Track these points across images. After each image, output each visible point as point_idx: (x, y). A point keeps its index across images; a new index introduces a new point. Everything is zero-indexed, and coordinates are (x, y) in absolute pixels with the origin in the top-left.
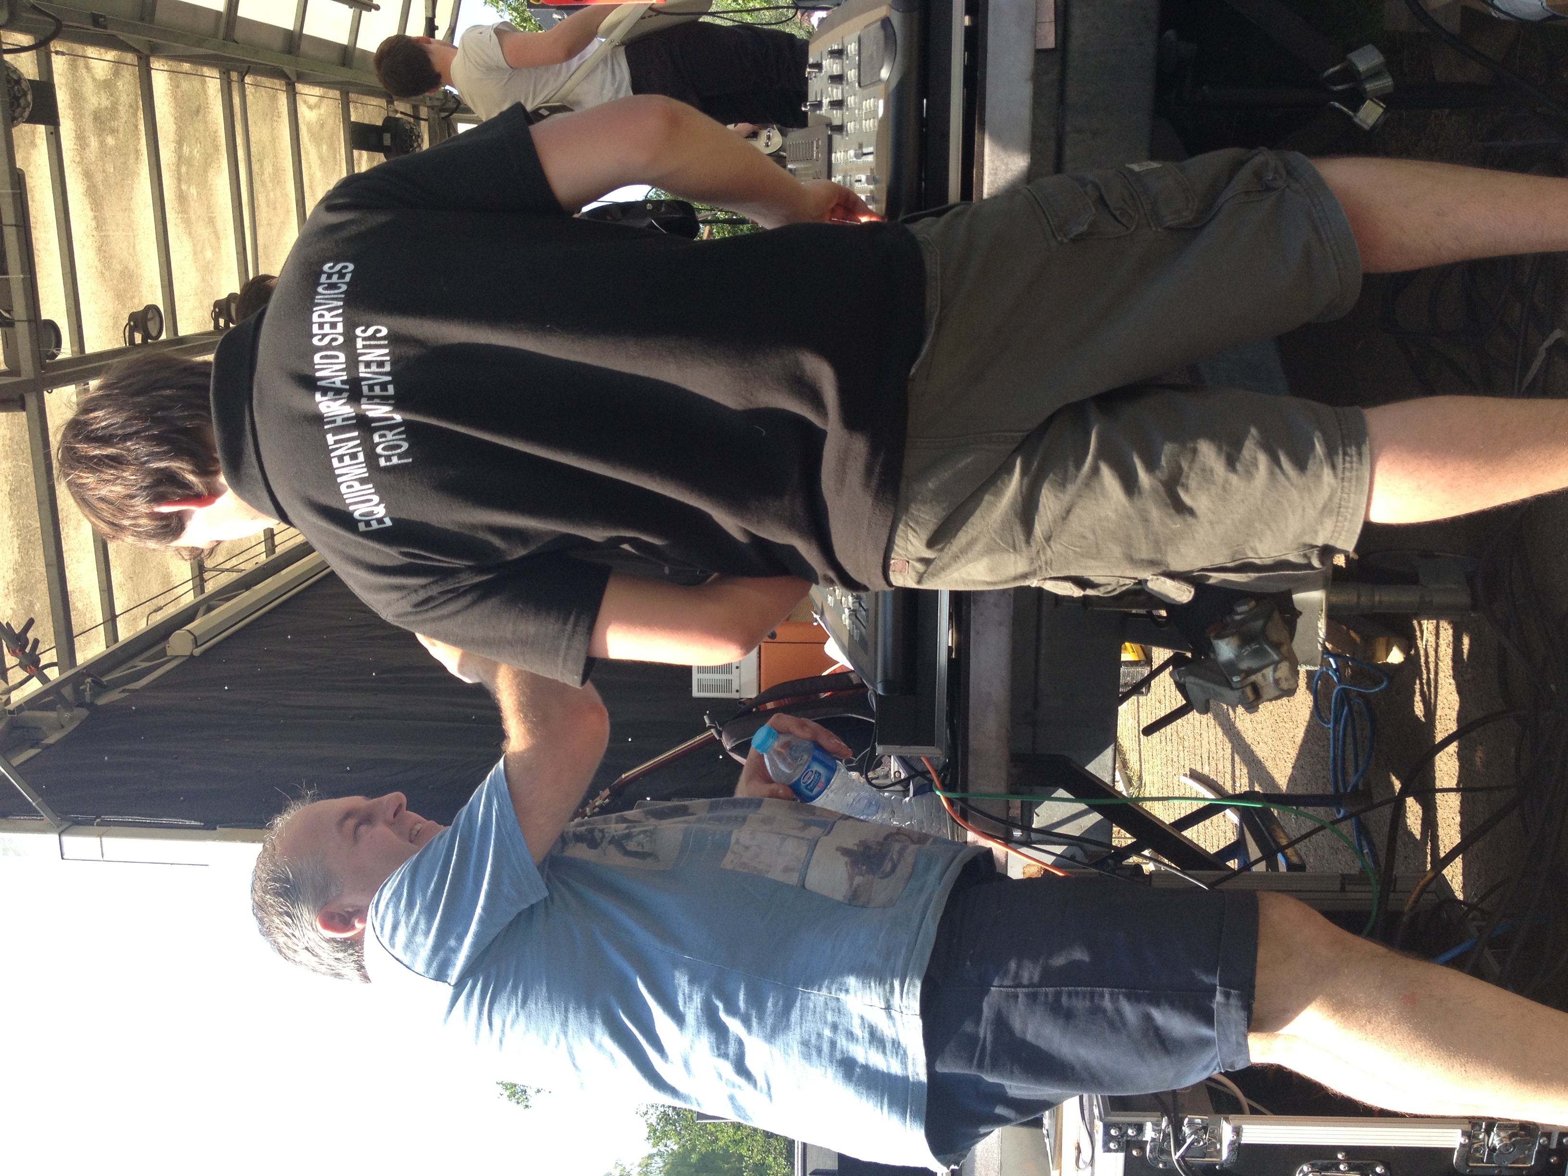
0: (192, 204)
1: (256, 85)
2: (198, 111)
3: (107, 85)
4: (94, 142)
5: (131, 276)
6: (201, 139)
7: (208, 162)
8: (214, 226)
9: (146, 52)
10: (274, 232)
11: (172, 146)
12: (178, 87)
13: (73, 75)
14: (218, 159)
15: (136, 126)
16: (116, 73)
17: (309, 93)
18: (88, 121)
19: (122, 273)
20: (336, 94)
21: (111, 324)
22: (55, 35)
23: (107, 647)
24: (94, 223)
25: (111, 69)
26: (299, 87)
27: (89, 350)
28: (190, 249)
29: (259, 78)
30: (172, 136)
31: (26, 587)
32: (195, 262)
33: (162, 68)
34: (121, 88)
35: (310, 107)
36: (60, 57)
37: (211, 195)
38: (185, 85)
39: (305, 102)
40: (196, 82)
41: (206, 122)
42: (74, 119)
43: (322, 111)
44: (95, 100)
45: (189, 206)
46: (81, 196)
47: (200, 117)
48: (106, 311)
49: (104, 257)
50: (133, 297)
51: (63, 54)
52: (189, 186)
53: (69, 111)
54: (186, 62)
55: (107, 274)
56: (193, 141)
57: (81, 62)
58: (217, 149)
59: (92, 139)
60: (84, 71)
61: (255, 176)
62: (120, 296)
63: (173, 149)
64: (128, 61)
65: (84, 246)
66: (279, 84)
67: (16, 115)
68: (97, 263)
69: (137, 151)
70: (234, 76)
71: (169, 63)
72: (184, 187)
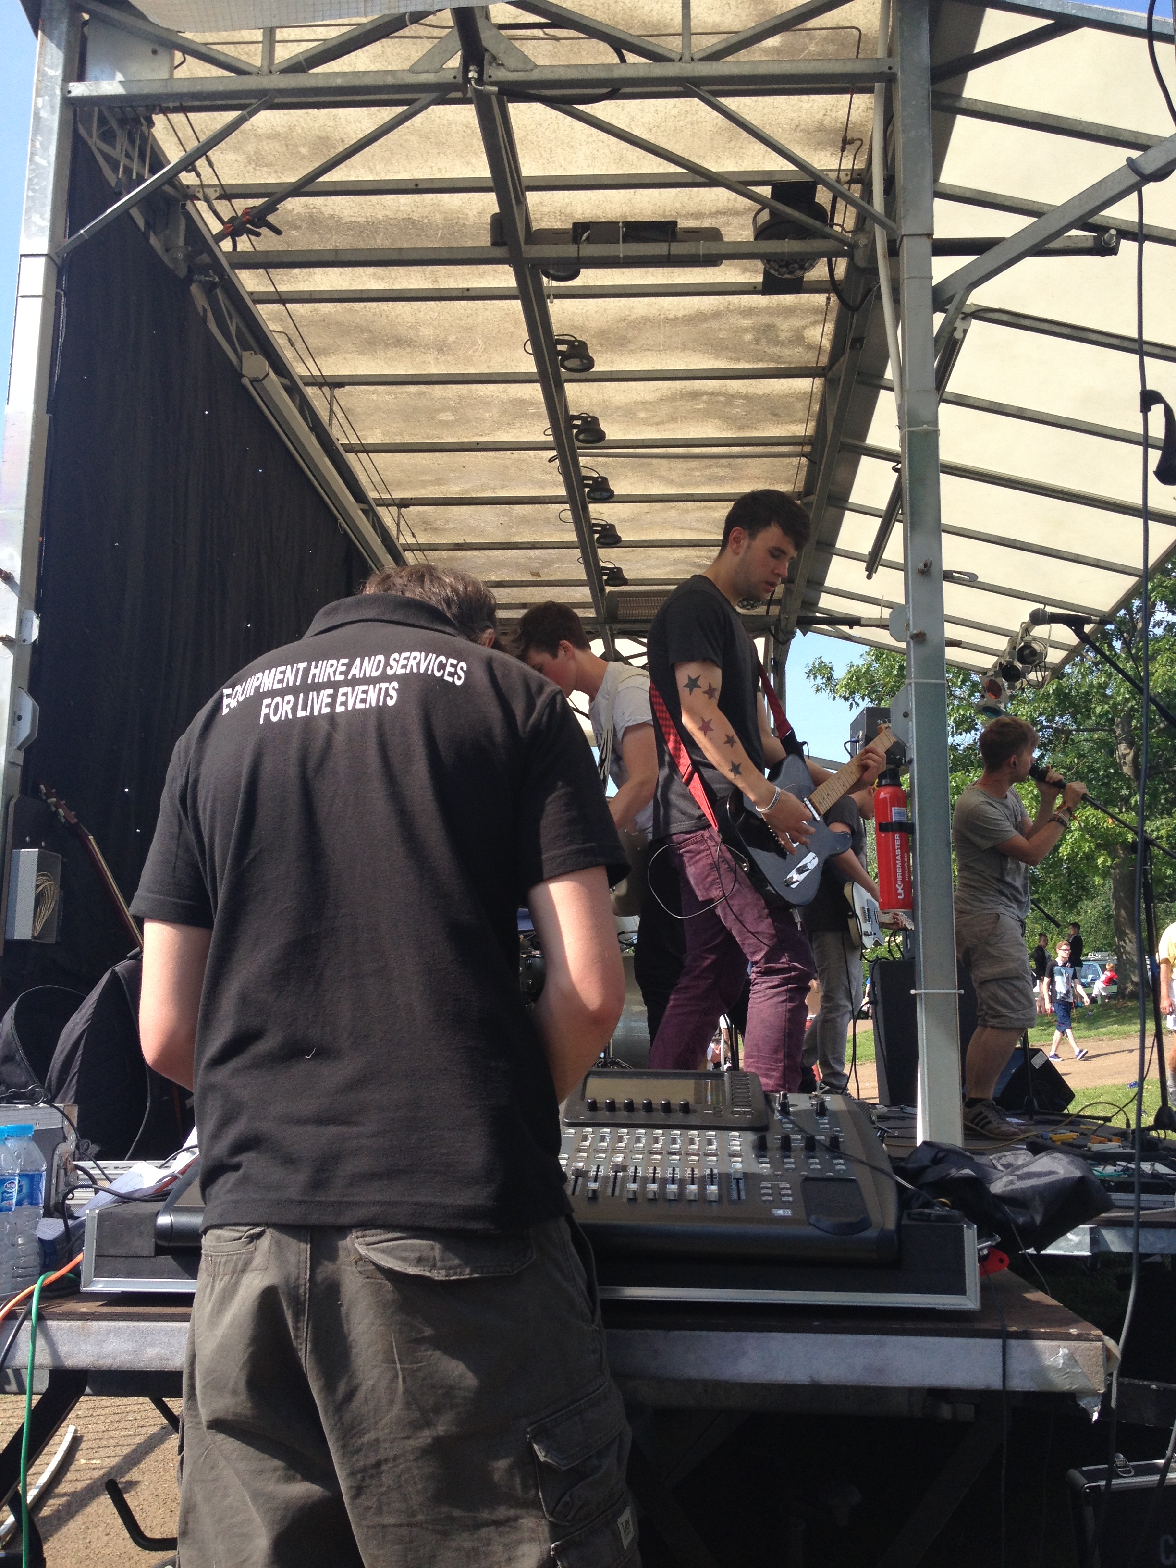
0: (690, 404)
1: (799, 467)
2: (775, 415)
3: (798, 338)
4: (747, 322)
5: (621, 345)
6: (750, 416)
7: (729, 420)
8: (668, 422)
9: (830, 375)
10: (664, 473)
11: (743, 390)
12: (797, 399)
13: (808, 309)
14: (731, 429)
15: (761, 360)
16: (810, 347)
18: (766, 320)
19: (624, 338)
21: (576, 324)
22: (844, 300)
23: (249, 294)
24: (671, 316)
25: (814, 343)
27: (550, 302)
28: (647, 398)
29: (805, 469)
30: (752, 390)
31: (315, 224)
32: (635, 402)
33: (815, 386)
34: (797, 350)
36: (825, 300)
37: (697, 421)
38: (799, 405)
40: (802, 415)
41: (765, 421)
42: (768, 307)
44: (785, 327)
45: (688, 401)
46: (697, 307)
47: (769, 416)
48: (588, 320)
49: (640, 323)
50: (602, 345)
51: (828, 303)
52: (705, 402)
53: (776, 303)
54: (820, 409)
55: (624, 324)
56: (747, 409)
57: (820, 318)
58: (741, 428)
59: (750, 322)
60: (812, 319)
61: (714, 460)
62: (602, 334)
63: (740, 391)
64: (821, 358)
65: (650, 306)
66: (800, 485)
67: (772, 263)
68: (634, 316)
69: (738, 360)
70: (807, 449)
71: (819, 394)
72: (705, 398)
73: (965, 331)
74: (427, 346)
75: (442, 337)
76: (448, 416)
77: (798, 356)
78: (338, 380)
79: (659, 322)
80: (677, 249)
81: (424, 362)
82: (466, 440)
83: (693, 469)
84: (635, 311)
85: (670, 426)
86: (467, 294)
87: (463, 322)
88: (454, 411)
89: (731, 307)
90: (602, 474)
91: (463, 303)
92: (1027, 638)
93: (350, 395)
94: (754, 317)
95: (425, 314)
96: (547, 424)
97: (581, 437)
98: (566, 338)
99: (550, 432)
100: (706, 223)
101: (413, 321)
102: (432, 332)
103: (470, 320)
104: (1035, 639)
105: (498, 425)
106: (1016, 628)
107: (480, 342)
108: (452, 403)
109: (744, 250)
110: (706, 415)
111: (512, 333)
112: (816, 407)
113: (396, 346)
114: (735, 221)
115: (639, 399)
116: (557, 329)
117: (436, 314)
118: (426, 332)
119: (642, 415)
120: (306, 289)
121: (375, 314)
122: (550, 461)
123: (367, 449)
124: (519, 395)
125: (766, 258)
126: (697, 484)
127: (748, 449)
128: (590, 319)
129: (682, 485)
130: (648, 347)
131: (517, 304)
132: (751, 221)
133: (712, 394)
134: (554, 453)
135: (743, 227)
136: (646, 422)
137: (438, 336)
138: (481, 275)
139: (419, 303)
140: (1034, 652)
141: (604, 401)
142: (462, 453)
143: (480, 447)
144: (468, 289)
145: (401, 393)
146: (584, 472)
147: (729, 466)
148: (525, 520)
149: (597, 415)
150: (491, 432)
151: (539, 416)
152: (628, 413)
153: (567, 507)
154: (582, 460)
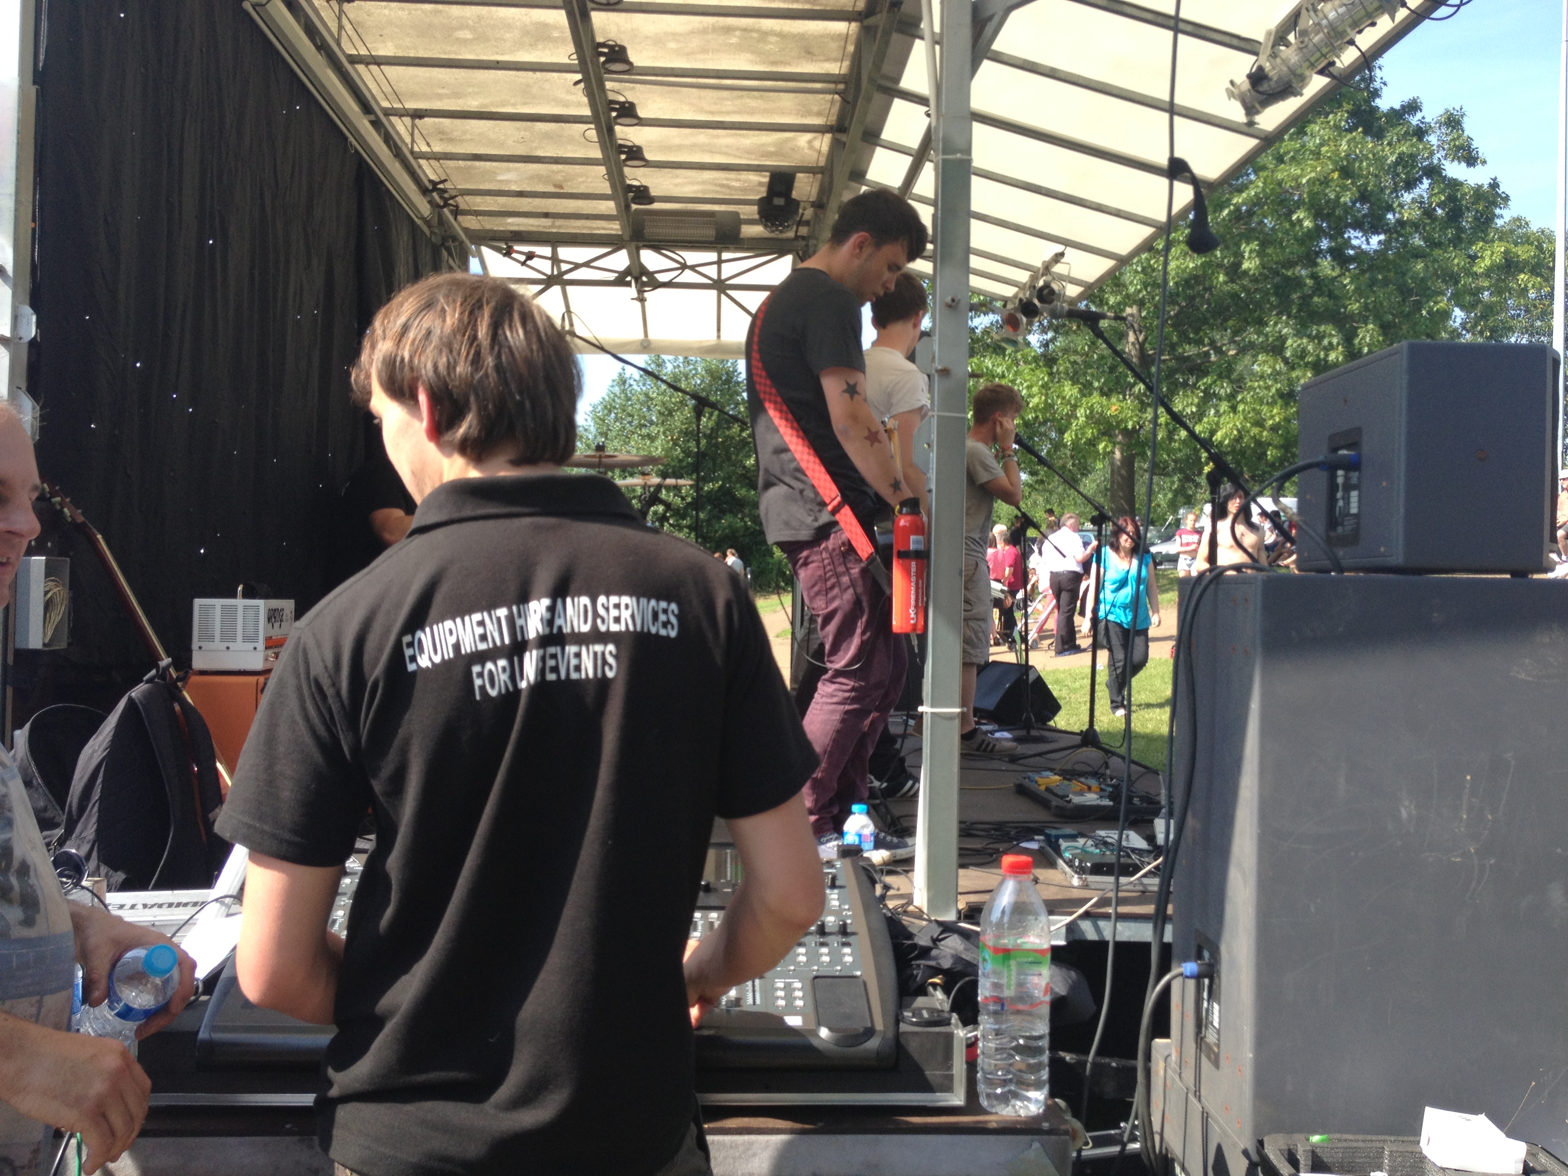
0: (722, 38)
1: (832, 102)
2: (809, 53)
6: (783, 53)
7: (762, 56)
8: (699, 53)
9: (866, 21)
10: (693, 101)
11: (777, 29)
12: (832, 40)
17: (824, 143)
20: (822, 162)
26: (828, 137)
28: (678, 31)
29: (838, 107)
30: (786, 29)
32: (664, 34)
33: (851, 29)
35: (810, 142)
37: (729, 55)
38: (834, 46)
39: (815, 138)
40: (837, 55)
41: (799, 59)
43: (806, 151)
45: (720, 35)
47: (803, 54)
52: (738, 37)
54: (856, 50)
56: (781, 46)
58: (774, 64)
61: (746, 92)
64: (857, 6)
66: (833, 119)
70: (841, 87)
71: (854, 37)
72: (738, 33)
73: (1003, 20)
76: (467, 35)
82: (485, 58)
83: (724, 99)
85: (702, 56)
88: (472, 30)
90: (630, 100)
92: (1047, 276)
93: (360, 9)
96: (571, 48)
97: (608, 64)
99: (575, 56)
104: (1056, 273)
105: (520, 46)
106: (1039, 265)
108: (470, 22)
110: (739, 48)
112: (851, 49)
115: (669, 30)
119: (674, 45)
122: (577, 83)
123: (379, 61)
124: (543, 22)
126: (728, 113)
127: (781, 84)
129: (712, 113)
133: (745, 30)
134: (579, 77)
136: (676, 53)
140: (1053, 290)
141: (632, 30)
142: (482, 70)
143: (500, 67)
146: (611, 96)
147: (761, 97)
148: (547, 136)
149: (624, 44)
150: (511, 52)
151: (563, 40)
152: (658, 41)
153: (593, 126)
154: (609, 85)
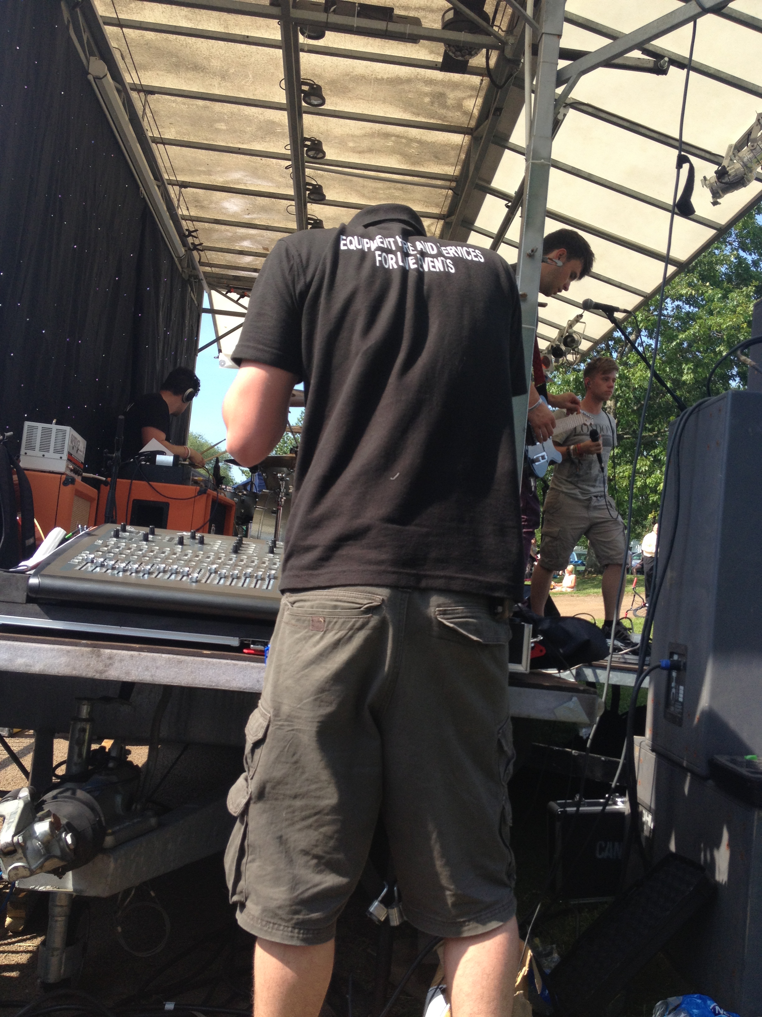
0: (383, 142)
1: (446, 196)
2: (436, 157)
3: (459, 106)
4: (427, 89)
5: (344, 92)
6: (420, 156)
7: (406, 157)
8: (367, 152)
9: (475, 134)
10: (359, 189)
11: (418, 137)
12: (452, 148)
13: (468, 87)
14: (407, 163)
15: (432, 118)
16: (465, 113)
18: (440, 89)
19: (347, 88)
21: (316, 73)
22: (492, 82)
23: (101, 16)
24: (379, 77)
25: (468, 111)
26: (441, 222)
27: (302, 54)
28: (356, 133)
29: (450, 199)
30: (424, 138)
32: (347, 135)
33: (464, 142)
34: (457, 113)
36: (480, 81)
37: (386, 155)
38: (453, 153)
40: (454, 160)
41: (429, 161)
42: (442, 81)
44: (452, 96)
45: (382, 139)
46: (397, 73)
47: (433, 158)
48: (324, 71)
49: (358, 79)
50: (331, 91)
51: (481, 84)
52: (393, 142)
53: (448, 79)
54: (466, 157)
55: (348, 78)
56: (419, 150)
57: (475, 93)
58: (413, 164)
59: (429, 89)
60: (470, 93)
61: (393, 184)
62: (333, 83)
63: (417, 137)
64: (471, 122)
65: (367, 68)
66: (445, 210)
67: (451, 47)
68: (355, 73)
70: (454, 184)
71: (466, 147)
72: (393, 138)
73: (565, 115)
74: (215, 74)
75: (225, 68)
76: (222, 126)
77: (456, 118)
78: (151, 89)
79: (371, 79)
80: (393, 27)
81: (211, 85)
82: (232, 145)
83: (378, 188)
84: (357, 70)
85: (368, 155)
86: (246, 40)
87: (241, 60)
88: (227, 123)
89: (419, 77)
90: (319, 183)
91: (243, 46)
92: (570, 331)
93: (158, 101)
94: (433, 86)
95: (216, 50)
96: (287, 141)
97: (310, 153)
98: (309, 81)
99: (289, 147)
100: (412, 14)
101: (208, 54)
102: (219, 64)
103: (246, 60)
104: (575, 332)
105: (255, 138)
106: (565, 324)
107: (250, 76)
108: (226, 116)
109: (435, 35)
110: (393, 151)
111: (273, 73)
112: (463, 156)
113: (193, 71)
114: (430, 16)
115: (350, 133)
116: (304, 74)
117: (224, 52)
118: (215, 63)
119: (351, 144)
120: (137, 20)
121: (182, 45)
122: (287, 168)
123: (164, 142)
124: (271, 118)
125: (448, 43)
127: (416, 179)
128: (326, 70)
130: (361, 97)
131: (279, 53)
132: (441, 17)
133: (398, 136)
134: (289, 163)
135: (434, 21)
136: (354, 150)
137: (223, 67)
138: (258, 28)
139: (214, 41)
140: (573, 340)
141: (327, 131)
142: (228, 154)
143: (240, 151)
144: (248, 37)
145: (192, 105)
146: (308, 180)
147: (402, 189)
148: (264, 209)
149: (321, 140)
150: (249, 142)
151: (283, 134)
152: (342, 142)
153: (293, 203)
154: (308, 171)
